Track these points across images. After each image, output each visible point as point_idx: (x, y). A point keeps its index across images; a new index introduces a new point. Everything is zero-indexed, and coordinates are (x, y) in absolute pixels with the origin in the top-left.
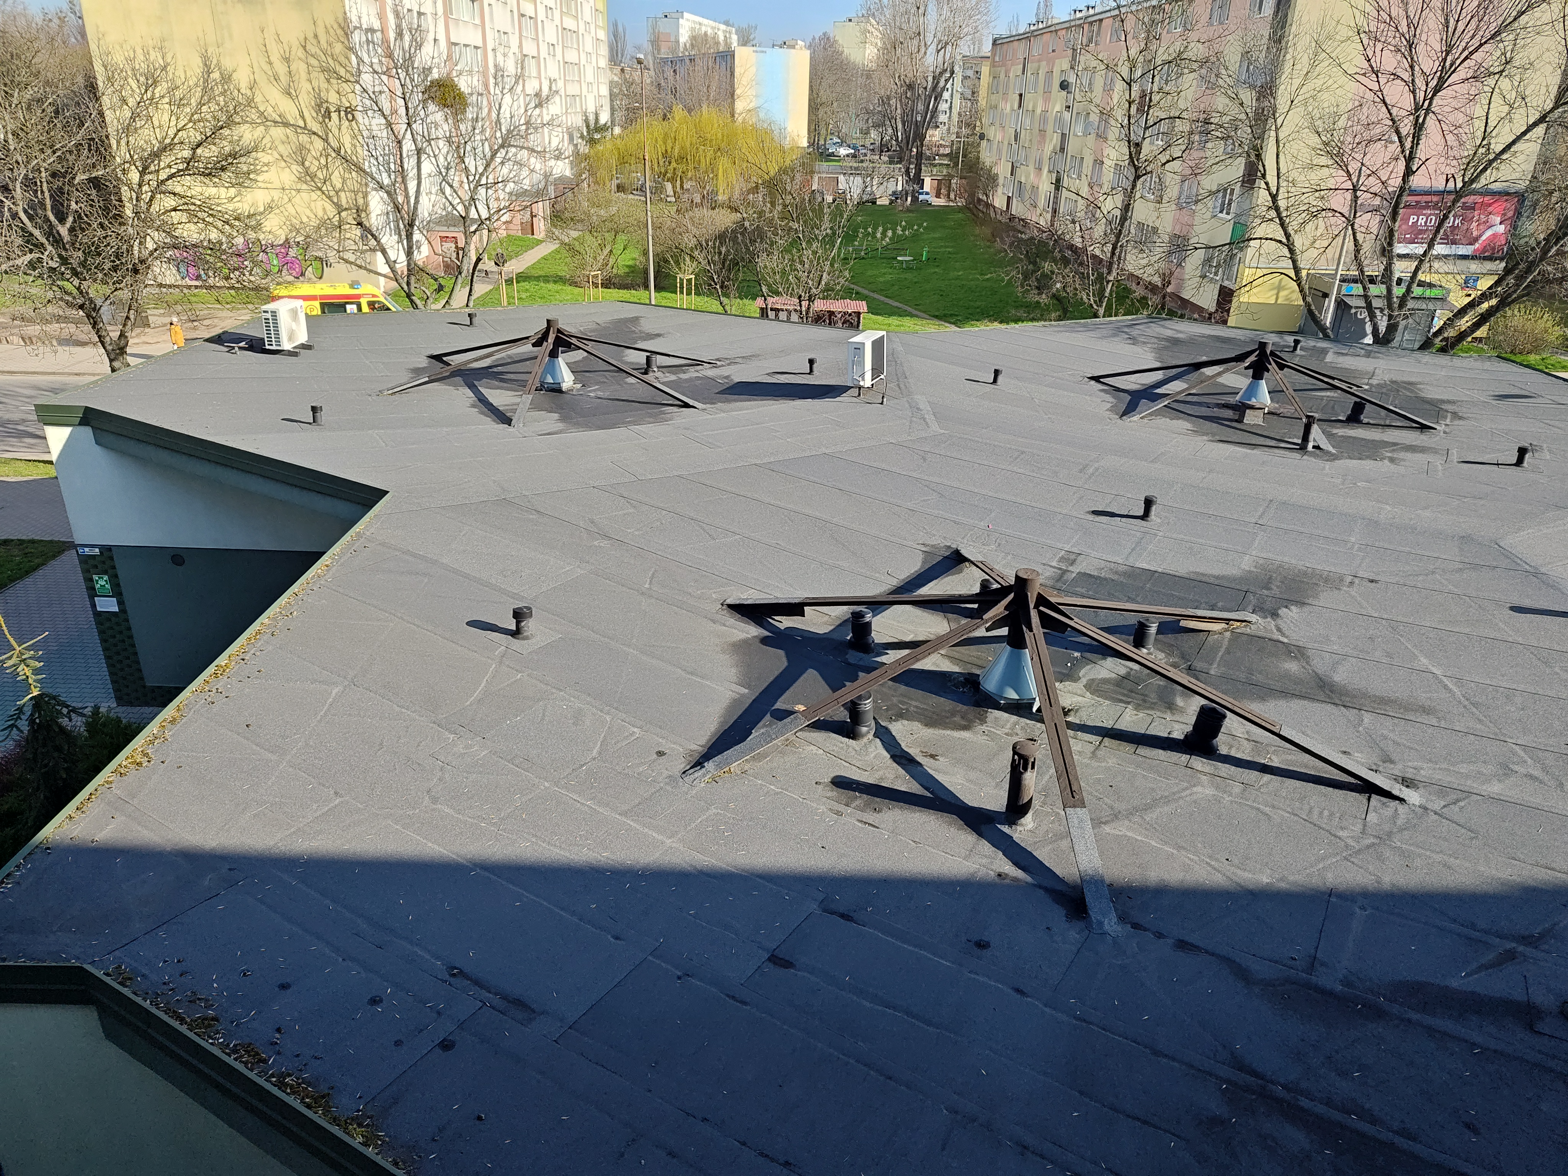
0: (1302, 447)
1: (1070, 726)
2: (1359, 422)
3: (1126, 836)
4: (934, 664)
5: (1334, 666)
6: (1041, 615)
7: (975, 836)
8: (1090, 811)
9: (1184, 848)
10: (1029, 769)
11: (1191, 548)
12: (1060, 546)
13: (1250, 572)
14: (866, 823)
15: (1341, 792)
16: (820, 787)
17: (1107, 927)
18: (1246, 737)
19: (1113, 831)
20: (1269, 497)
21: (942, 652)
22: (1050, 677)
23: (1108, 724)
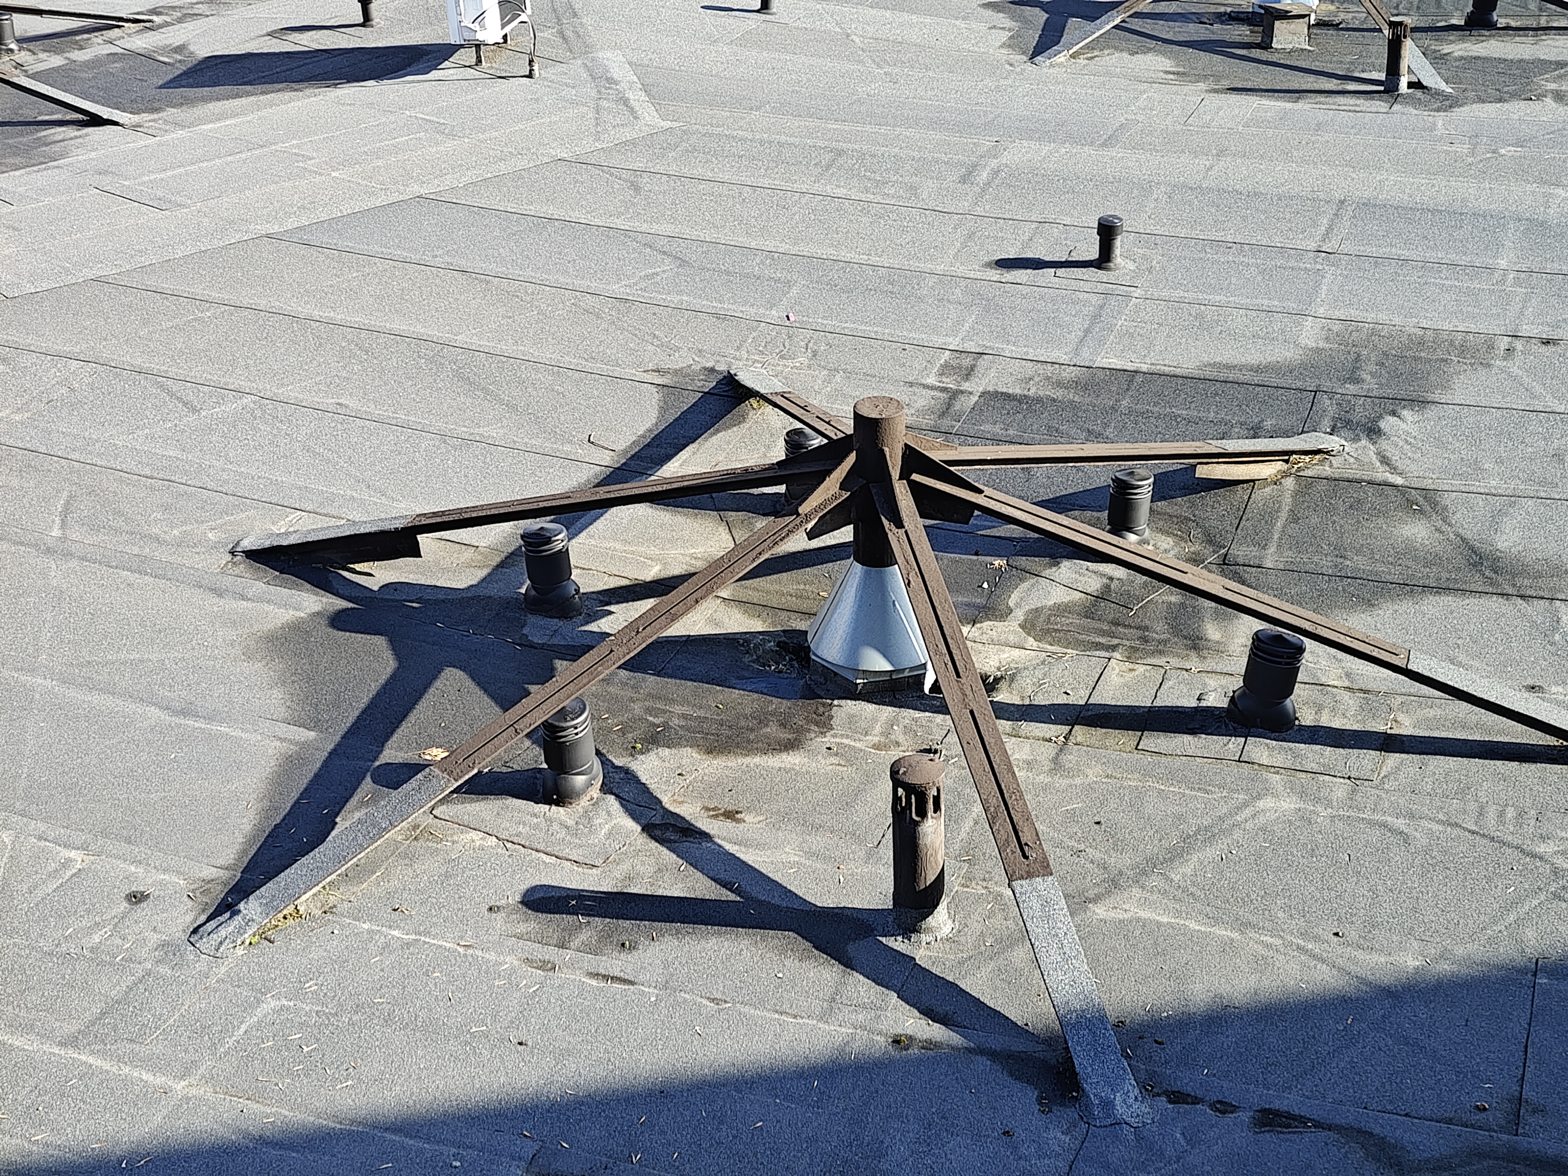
0: (1389, 88)
1: (1002, 711)
2: (1491, 26)
3: (1138, 920)
4: (711, 621)
5: (1495, 519)
6: (917, 489)
7: (838, 968)
8: (1062, 879)
9: (1249, 924)
10: (930, 813)
11: (1199, 316)
12: (939, 341)
13: (1318, 351)
14: (606, 977)
15: (1533, 766)
16: (500, 916)
17: (1120, 1109)
18: (1347, 684)
19: (1112, 914)
20: (1338, 195)
21: (724, 594)
22: (949, 617)
23: (1078, 698)
